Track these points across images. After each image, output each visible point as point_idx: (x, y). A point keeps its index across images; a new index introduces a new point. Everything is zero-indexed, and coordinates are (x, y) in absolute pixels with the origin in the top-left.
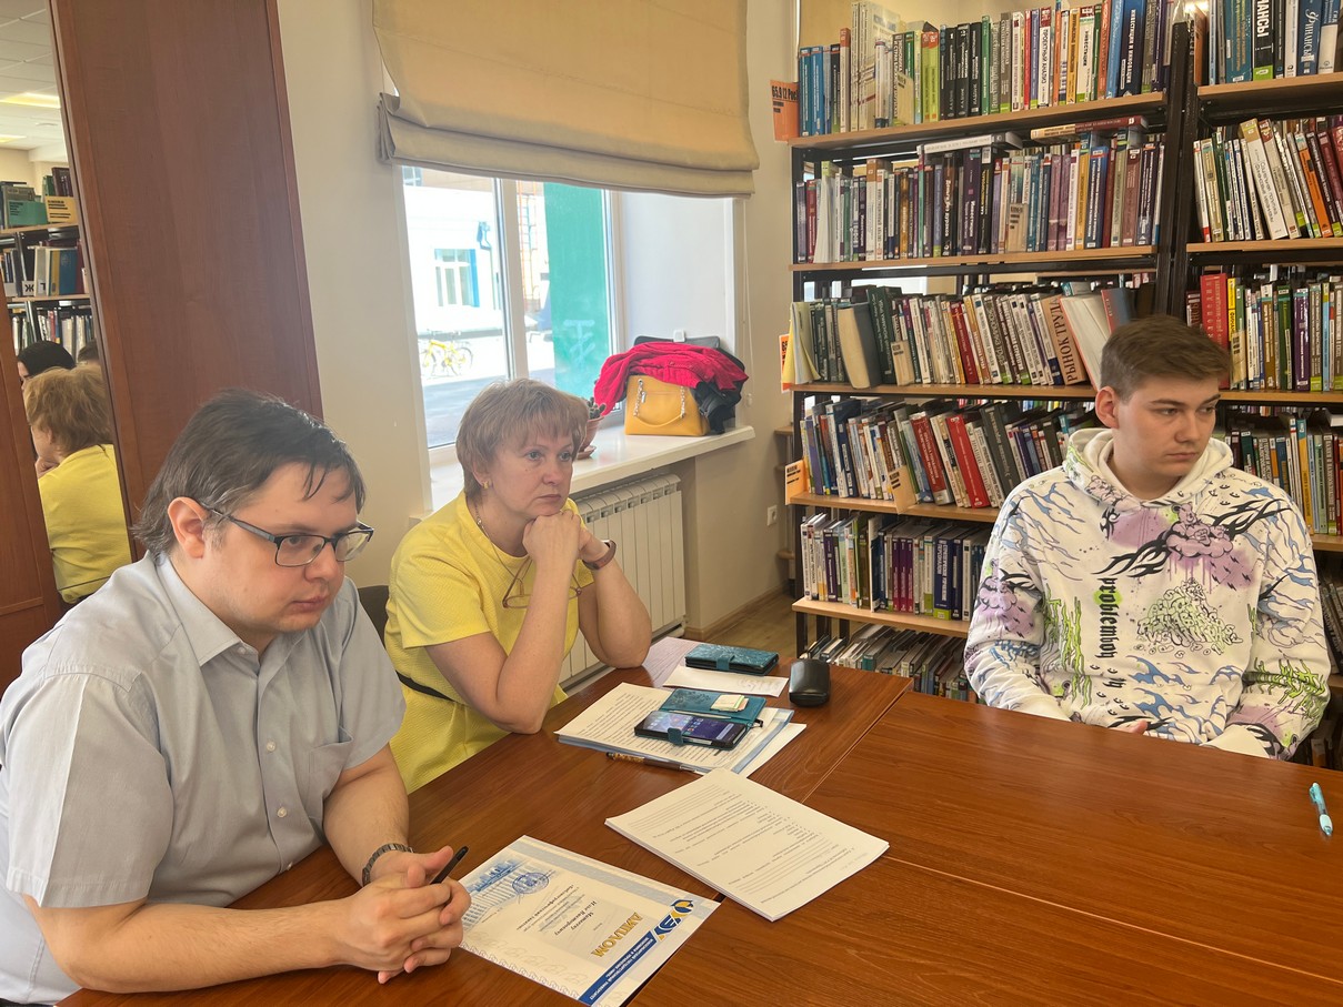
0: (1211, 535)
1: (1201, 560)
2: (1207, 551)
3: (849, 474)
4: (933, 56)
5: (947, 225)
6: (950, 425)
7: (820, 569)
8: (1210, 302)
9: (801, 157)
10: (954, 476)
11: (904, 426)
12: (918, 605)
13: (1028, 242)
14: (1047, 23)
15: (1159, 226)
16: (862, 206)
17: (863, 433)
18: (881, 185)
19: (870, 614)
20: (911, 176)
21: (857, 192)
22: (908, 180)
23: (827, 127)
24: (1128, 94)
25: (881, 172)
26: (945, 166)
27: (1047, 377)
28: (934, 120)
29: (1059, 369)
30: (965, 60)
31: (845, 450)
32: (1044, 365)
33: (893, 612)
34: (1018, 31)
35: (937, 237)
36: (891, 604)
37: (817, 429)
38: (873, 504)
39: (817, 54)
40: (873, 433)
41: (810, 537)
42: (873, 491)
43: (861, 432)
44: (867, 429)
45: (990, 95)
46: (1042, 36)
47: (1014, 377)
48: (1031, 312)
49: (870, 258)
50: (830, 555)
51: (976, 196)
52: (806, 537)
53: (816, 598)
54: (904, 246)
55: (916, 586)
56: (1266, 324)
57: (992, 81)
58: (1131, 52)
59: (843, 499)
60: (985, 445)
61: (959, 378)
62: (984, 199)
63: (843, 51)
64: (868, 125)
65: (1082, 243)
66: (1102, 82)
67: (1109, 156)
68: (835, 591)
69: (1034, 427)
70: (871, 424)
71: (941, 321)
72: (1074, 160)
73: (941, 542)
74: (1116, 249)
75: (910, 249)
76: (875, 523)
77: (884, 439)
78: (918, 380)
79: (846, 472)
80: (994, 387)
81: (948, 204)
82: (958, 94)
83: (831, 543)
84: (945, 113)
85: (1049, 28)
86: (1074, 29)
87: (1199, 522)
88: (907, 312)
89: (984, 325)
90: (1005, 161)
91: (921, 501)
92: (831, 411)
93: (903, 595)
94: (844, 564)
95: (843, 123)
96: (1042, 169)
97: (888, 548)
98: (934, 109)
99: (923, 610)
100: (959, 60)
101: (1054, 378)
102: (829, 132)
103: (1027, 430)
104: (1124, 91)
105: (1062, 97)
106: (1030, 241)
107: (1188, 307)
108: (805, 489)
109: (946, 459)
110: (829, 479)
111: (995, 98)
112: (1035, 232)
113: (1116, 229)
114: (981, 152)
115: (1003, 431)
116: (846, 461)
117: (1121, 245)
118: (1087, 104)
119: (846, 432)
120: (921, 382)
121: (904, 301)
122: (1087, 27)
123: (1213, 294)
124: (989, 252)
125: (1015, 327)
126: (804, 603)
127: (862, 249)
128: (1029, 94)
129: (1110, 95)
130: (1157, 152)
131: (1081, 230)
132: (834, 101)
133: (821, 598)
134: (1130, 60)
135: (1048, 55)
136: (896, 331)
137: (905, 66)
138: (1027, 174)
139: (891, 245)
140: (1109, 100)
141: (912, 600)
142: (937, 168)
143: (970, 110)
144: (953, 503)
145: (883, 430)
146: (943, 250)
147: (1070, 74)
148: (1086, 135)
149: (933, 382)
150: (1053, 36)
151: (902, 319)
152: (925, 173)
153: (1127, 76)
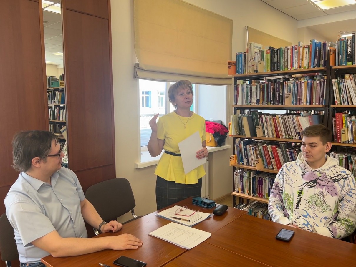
0: (329, 181)
1: (325, 187)
2: (327, 185)
3: (247, 159)
4: (269, 56)
5: (272, 97)
6: (272, 148)
7: (239, 184)
8: (338, 120)
9: (236, 79)
10: (273, 161)
11: (261, 148)
12: (264, 196)
13: (292, 102)
14: (296, 49)
15: (325, 100)
16: (251, 91)
17: (250, 149)
18: (256, 87)
19: (251, 197)
20: (263, 85)
21: (250, 88)
22: (262, 85)
23: (243, 72)
24: (316, 67)
25: (256, 83)
26: (271, 82)
27: (297, 137)
28: (269, 71)
29: (300, 135)
30: (276, 57)
31: (246, 153)
32: (296, 134)
33: (258, 197)
34: (289, 51)
35: (269, 100)
36: (257, 195)
37: (239, 147)
38: (253, 168)
39: (240, 54)
40: (253, 149)
41: (237, 175)
42: (253, 164)
43: (250, 148)
44: (251, 148)
45: (282, 66)
46: (295, 52)
47: (289, 137)
48: (293, 120)
49: (252, 104)
50: (242, 181)
51: (279, 91)
52: (235, 175)
53: (238, 192)
54: (261, 102)
55: (264, 190)
56: (353, 126)
57: (283, 62)
58: (317, 57)
59: (245, 166)
60: (281, 154)
61: (275, 136)
62: (281, 91)
63: (247, 54)
64: (252, 72)
65: (305, 103)
66: (310, 64)
67: (312, 82)
68: (243, 190)
69: (294, 150)
70: (252, 147)
71: (270, 121)
72: (303, 83)
73: (270, 179)
74: (314, 105)
75: (263, 103)
76: (253, 173)
77: (256, 150)
78: (264, 136)
79: (246, 159)
80: (284, 139)
81: (272, 92)
82: (275, 65)
83: (242, 177)
84: (272, 69)
85: (297, 50)
86: (303, 51)
87: (327, 177)
88: (262, 118)
89: (281, 123)
90: (287, 82)
91: (265, 168)
92: (242, 142)
93: (260, 193)
94: (245, 183)
95: (246, 71)
96: (295, 84)
97: (256, 180)
98: (269, 68)
99: (265, 197)
100: (275, 57)
101: (299, 137)
102: (243, 73)
103: (292, 151)
104: (315, 66)
105: (300, 67)
106: (293, 102)
107: (333, 121)
108: (236, 163)
109: (271, 157)
110: (242, 160)
111: (284, 66)
112: (294, 100)
113: (314, 100)
114: (280, 80)
115: (286, 151)
116: (246, 156)
117: (315, 105)
118: (306, 70)
119: (246, 148)
120: (265, 137)
121: (261, 116)
122: (306, 50)
123: (339, 118)
124: (282, 104)
125: (289, 124)
126: (235, 193)
127: (250, 102)
128: (292, 66)
129: (312, 67)
130: (324, 81)
131: (305, 100)
132: (244, 66)
133: (239, 192)
134: (317, 59)
135: (297, 57)
136: (259, 123)
137: (262, 58)
138: (292, 85)
139: (258, 101)
140: (312, 69)
141: (263, 194)
142: (270, 83)
143: (277, 69)
144: (273, 169)
145: (255, 148)
146: (271, 103)
147: (302, 62)
148: (306, 77)
149: (268, 137)
150: (298, 52)
151: (260, 120)
152: (266, 84)
153: (316, 63)
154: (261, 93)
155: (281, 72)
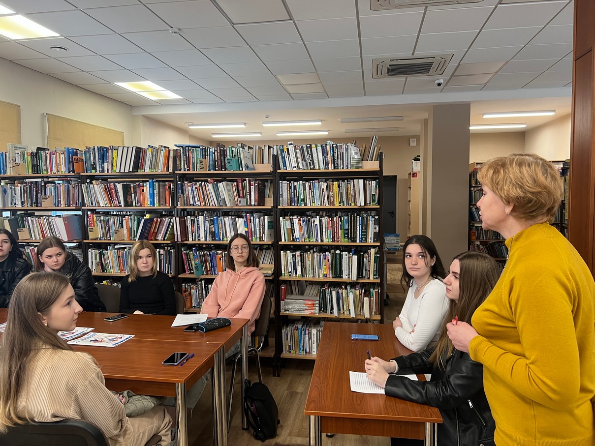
4: (29, 158)
14: (54, 154)
15: (81, 202)
18: (19, 188)
22: (26, 187)
25: (19, 185)
26: (33, 185)
28: (30, 173)
30: (36, 160)
34: (48, 155)
35: (33, 202)
39: (1, 154)
45: (42, 169)
46: (53, 157)
54: (26, 204)
57: (42, 166)
63: (7, 154)
66: (66, 169)
67: (68, 185)
72: (61, 186)
81: (35, 194)
82: (36, 168)
84: (33, 172)
86: (60, 156)
88: (28, 221)
89: (46, 224)
90: (48, 185)
95: (8, 172)
96: (56, 187)
104: (70, 171)
105: (58, 171)
106: (55, 204)
113: (71, 202)
114: (41, 182)
117: (73, 206)
118: (63, 174)
120: (32, 239)
121: (27, 218)
123: (91, 218)
127: (15, 204)
128: (51, 170)
130: (79, 185)
131: (64, 202)
132: (6, 166)
134: (71, 165)
135: (55, 162)
136: (25, 225)
137: (23, 159)
138: (53, 188)
139: (22, 203)
140: (67, 174)
143: (37, 172)
146: (34, 205)
147: (60, 166)
149: (35, 239)
152: (29, 186)
153: (71, 169)
154: (25, 195)
155: (41, 175)
